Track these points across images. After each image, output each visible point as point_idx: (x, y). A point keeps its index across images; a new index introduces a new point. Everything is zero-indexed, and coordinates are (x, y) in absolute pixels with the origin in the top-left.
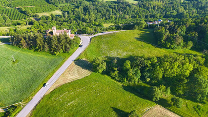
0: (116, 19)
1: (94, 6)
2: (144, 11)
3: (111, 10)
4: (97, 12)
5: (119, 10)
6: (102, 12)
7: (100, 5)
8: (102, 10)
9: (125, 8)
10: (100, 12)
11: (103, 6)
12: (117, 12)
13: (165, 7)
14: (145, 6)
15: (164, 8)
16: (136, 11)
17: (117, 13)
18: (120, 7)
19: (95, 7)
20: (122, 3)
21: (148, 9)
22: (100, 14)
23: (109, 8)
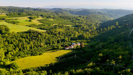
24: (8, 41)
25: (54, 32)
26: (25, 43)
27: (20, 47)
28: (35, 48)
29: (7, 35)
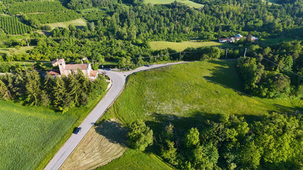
0: (169, 32)
1: (135, 12)
2: (213, 19)
3: (162, 18)
4: (141, 21)
5: (174, 18)
6: (149, 22)
7: (145, 11)
8: (149, 18)
9: (184, 16)
10: (145, 21)
11: (149, 11)
12: (170, 21)
13: (245, 13)
14: (213, 11)
15: (243, 15)
16: (200, 19)
17: (171, 23)
18: (176, 14)
19: (137, 14)
20: (179, 8)
21: (218, 16)
22: (145, 24)
23: (158, 16)
24: (141, 18)
25: (217, 9)
26: (163, 24)
27: (155, 29)
28: (176, 33)
29: (140, 7)
